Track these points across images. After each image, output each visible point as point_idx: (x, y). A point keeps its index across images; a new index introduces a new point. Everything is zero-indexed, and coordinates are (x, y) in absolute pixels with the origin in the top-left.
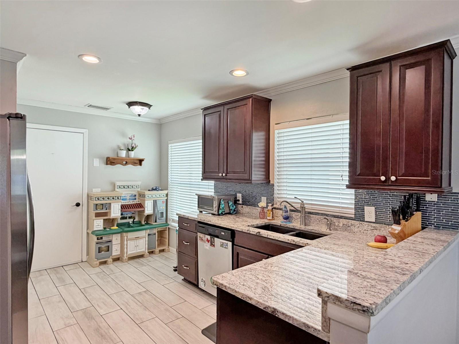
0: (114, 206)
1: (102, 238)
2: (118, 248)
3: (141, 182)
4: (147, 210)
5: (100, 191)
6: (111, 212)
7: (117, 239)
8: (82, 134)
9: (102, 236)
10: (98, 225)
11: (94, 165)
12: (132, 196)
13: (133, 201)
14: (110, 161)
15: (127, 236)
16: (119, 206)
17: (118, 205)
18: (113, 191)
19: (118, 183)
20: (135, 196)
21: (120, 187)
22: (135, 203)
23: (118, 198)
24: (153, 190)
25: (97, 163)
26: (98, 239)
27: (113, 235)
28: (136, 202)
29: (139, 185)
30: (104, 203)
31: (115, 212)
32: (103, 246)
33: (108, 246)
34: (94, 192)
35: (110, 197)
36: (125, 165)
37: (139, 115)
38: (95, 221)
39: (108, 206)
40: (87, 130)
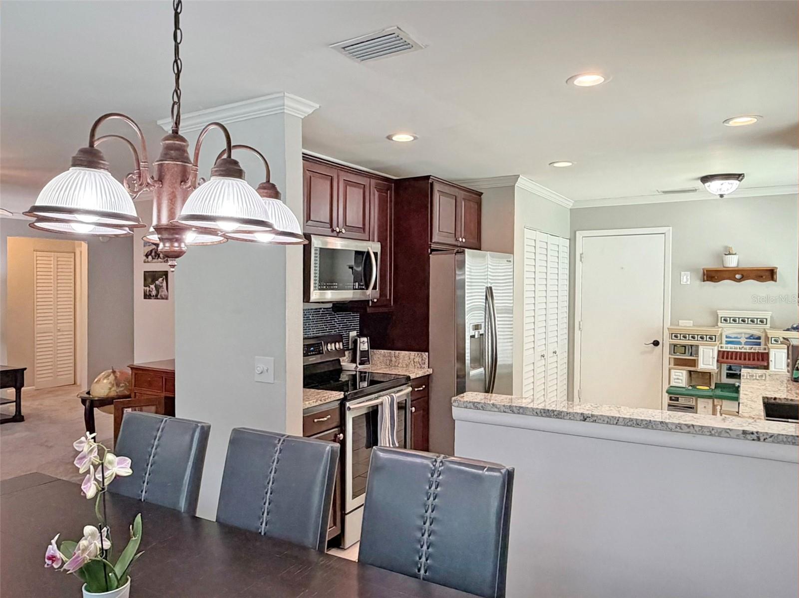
0: (703, 350)
1: (677, 400)
3: (771, 313)
4: (775, 368)
5: (692, 325)
6: (699, 360)
7: (705, 407)
8: (664, 235)
9: (677, 396)
10: (678, 379)
11: (682, 283)
12: (752, 338)
13: (751, 346)
14: (712, 276)
15: (721, 406)
16: (713, 351)
17: (711, 350)
18: (714, 326)
19: (721, 314)
20: (759, 338)
21: (725, 320)
22: (757, 351)
23: (711, 338)
24: (788, 330)
25: (686, 278)
26: (671, 399)
27: (699, 399)
29: (766, 319)
30: (687, 345)
31: (707, 360)
34: (681, 326)
35: (696, 336)
36: (739, 280)
37: (722, 196)
38: (673, 371)
39: (693, 350)
40: (671, 228)
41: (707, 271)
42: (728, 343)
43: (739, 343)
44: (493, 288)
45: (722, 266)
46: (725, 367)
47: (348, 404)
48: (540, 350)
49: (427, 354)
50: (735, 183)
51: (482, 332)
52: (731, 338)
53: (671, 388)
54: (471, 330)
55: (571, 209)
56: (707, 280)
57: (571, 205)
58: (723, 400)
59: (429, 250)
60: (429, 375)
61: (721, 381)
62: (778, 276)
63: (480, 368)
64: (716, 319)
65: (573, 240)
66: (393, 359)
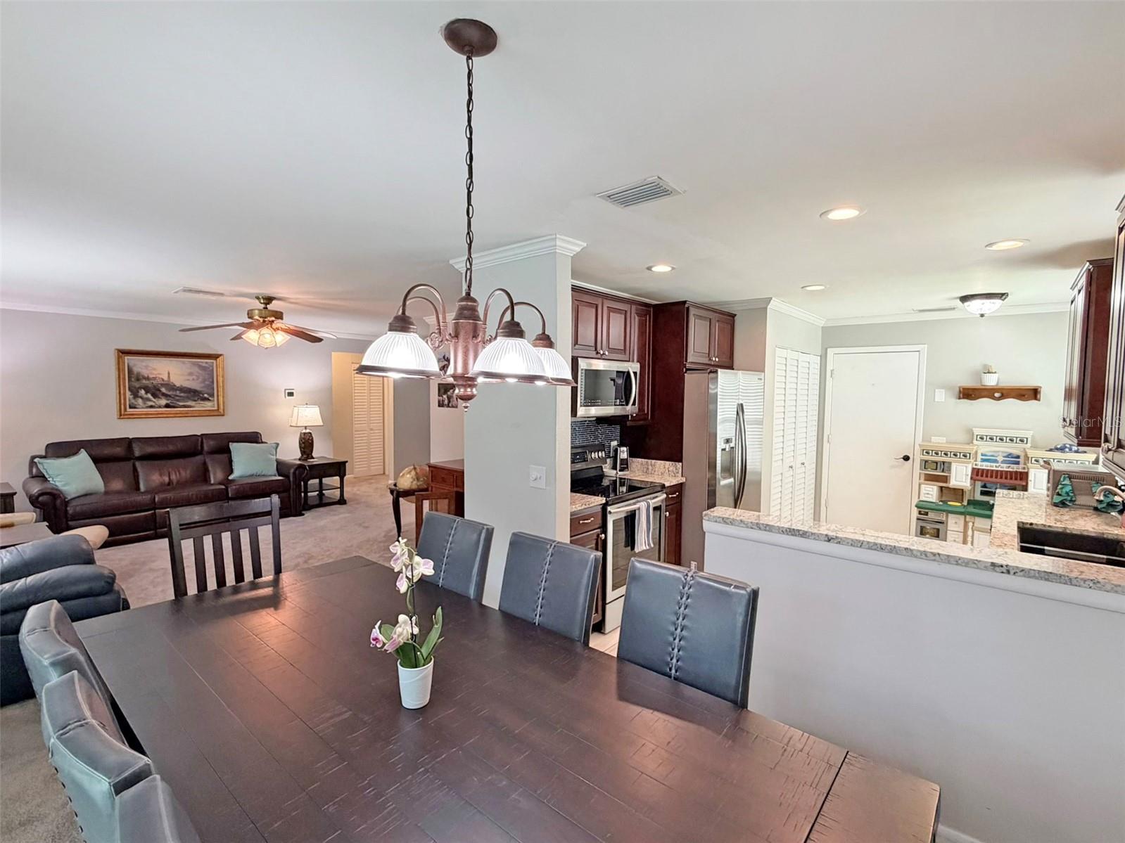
0: (956, 468)
1: (926, 514)
2: (958, 538)
3: (1032, 432)
4: (1034, 488)
5: (944, 442)
6: (951, 477)
7: (956, 523)
8: (918, 353)
9: (927, 511)
10: (928, 494)
11: (936, 400)
12: (1010, 457)
13: (1009, 465)
14: (968, 394)
15: (973, 523)
17: (965, 468)
18: (969, 444)
19: (977, 432)
20: (1018, 457)
21: (981, 438)
22: (1015, 470)
23: (965, 456)
24: (1051, 450)
25: (941, 396)
26: (920, 513)
27: (950, 515)
28: (1014, 468)
29: (1027, 439)
30: (939, 461)
31: (960, 477)
32: (928, 526)
33: (938, 530)
34: (934, 443)
35: (949, 453)
36: (999, 399)
37: (982, 316)
38: (923, 486)
39: (946, 466)
40: (926, 346)
41: (963, 389)
42: (983, 460)
43: (996, 461)
44: (744, 404)
45: (979, 385)
46: (979, 484)
47: (609, 508)
48: (788, 462)
49: (681, 464)
50: (997, 302)
51: (732, 445)
52: (986, 455)
53: (921, 503)
54: (722, 443)
55: (822, 327)
56: (963, 398)
57: (823, 322)
58: (976, 518)
59: (684, 370)
60: (681, 484)
61: (974, 497)
62: (1042, 395)
63: (730, 478)
64: (971, 437)
65: (824, 357)
66: (650, 467)
